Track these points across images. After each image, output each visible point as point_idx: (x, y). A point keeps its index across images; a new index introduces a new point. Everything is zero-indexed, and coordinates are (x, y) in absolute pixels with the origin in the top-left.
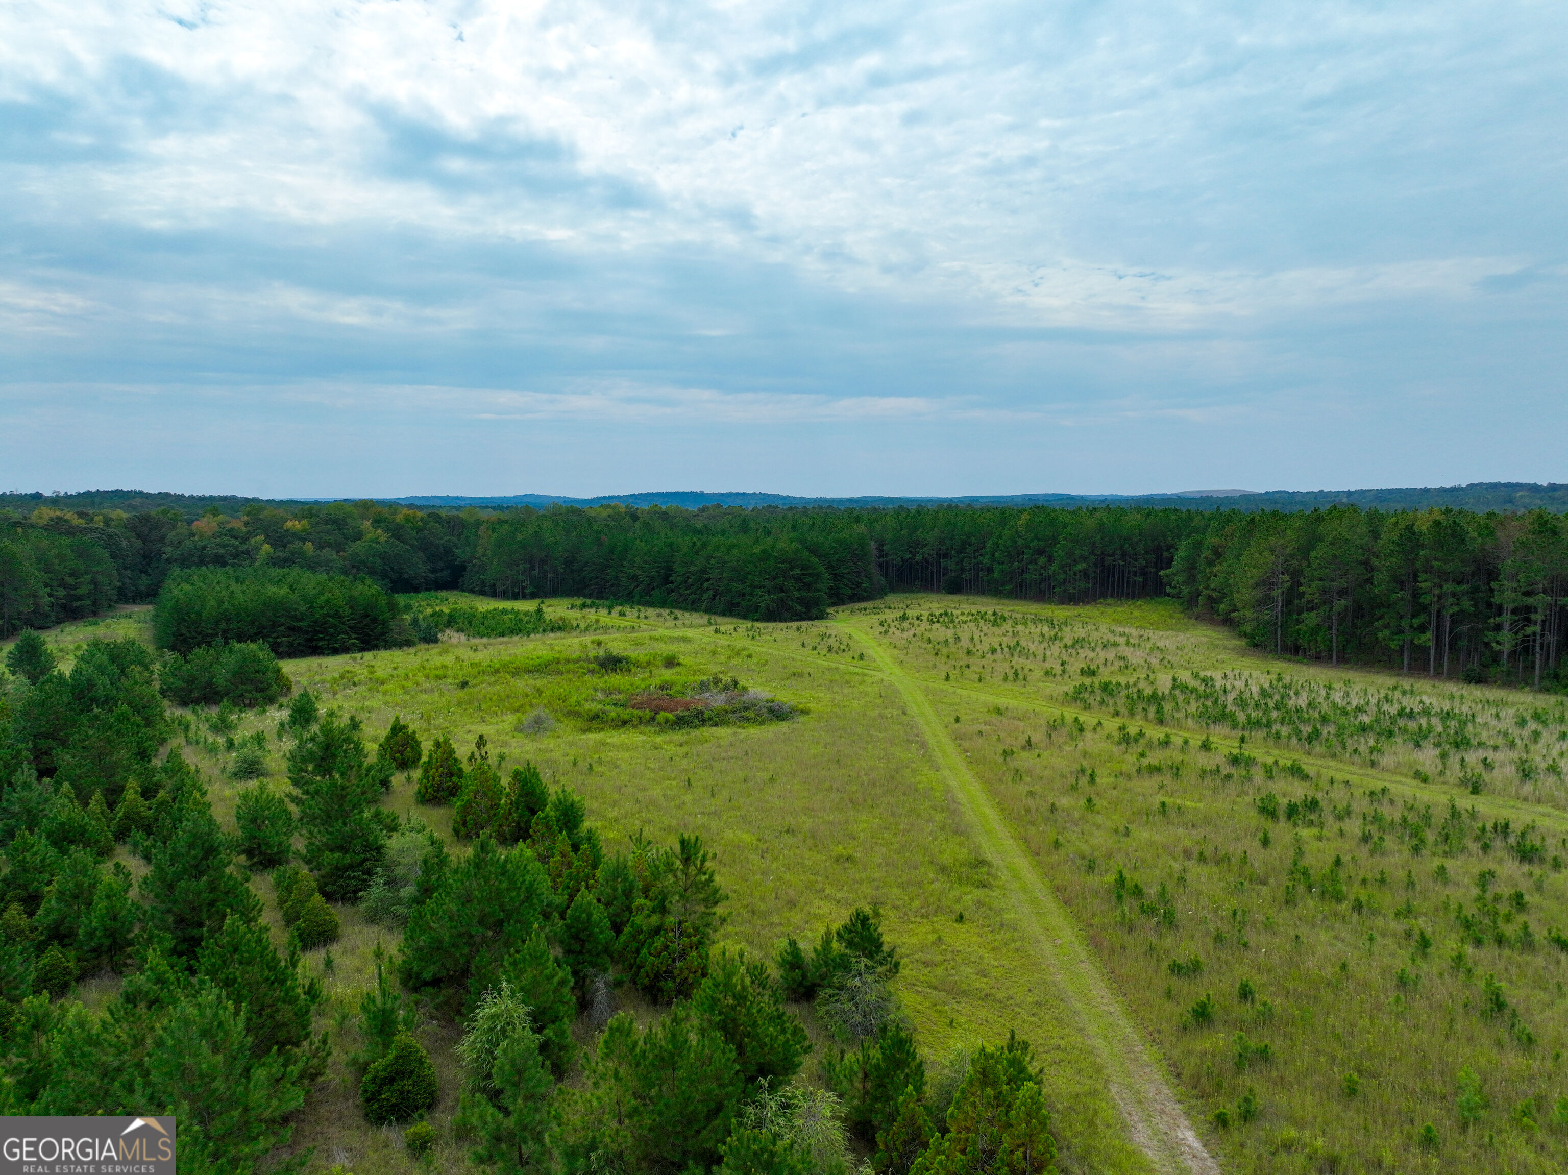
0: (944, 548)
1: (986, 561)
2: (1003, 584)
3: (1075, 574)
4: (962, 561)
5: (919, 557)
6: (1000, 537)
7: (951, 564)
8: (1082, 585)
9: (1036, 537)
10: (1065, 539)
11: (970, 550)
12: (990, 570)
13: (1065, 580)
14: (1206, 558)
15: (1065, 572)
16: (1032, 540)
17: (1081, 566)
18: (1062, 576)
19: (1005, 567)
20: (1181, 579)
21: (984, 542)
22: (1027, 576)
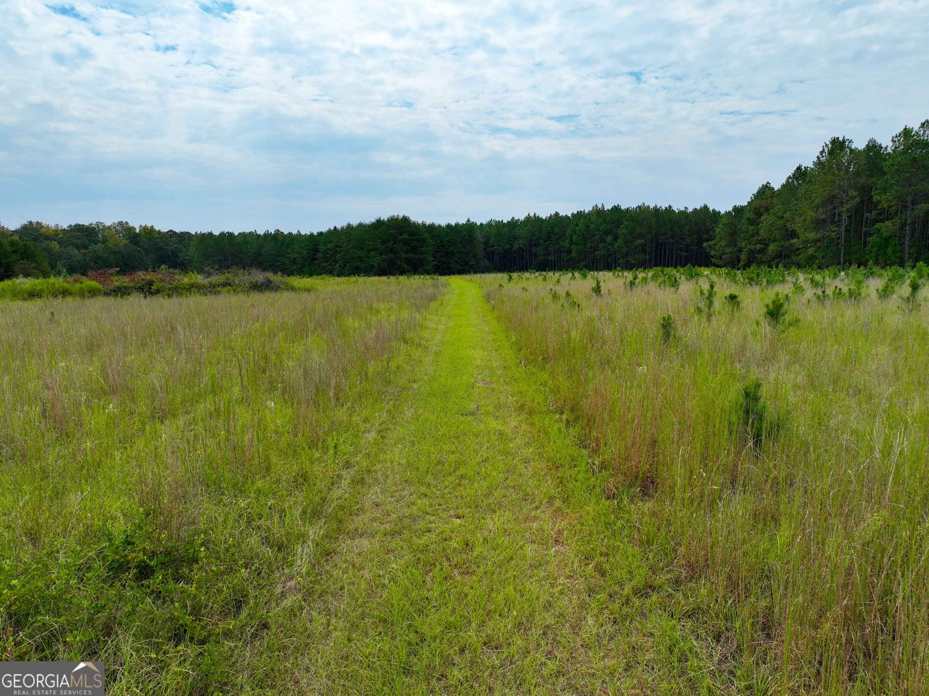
0: (534, 238)
1: (566, 244)
2: (581, 261)
3: (635, 248)
4: (548, 246)
5: (516, 246)
6: (577, 225)
7: (540, 250)
8: (642, 257)
9: (605, 221)
10: (627, 220)
11: (554, 238)
12: (569, 252)
13: (627, 253)
14: (748, 219)
15: (627, 246)
16: (602, 224)
17: (640, 242)
18: (625, 250)
19: (580, 247)
20: (723, 244)
21: (565, 231)
22: (597, 253)
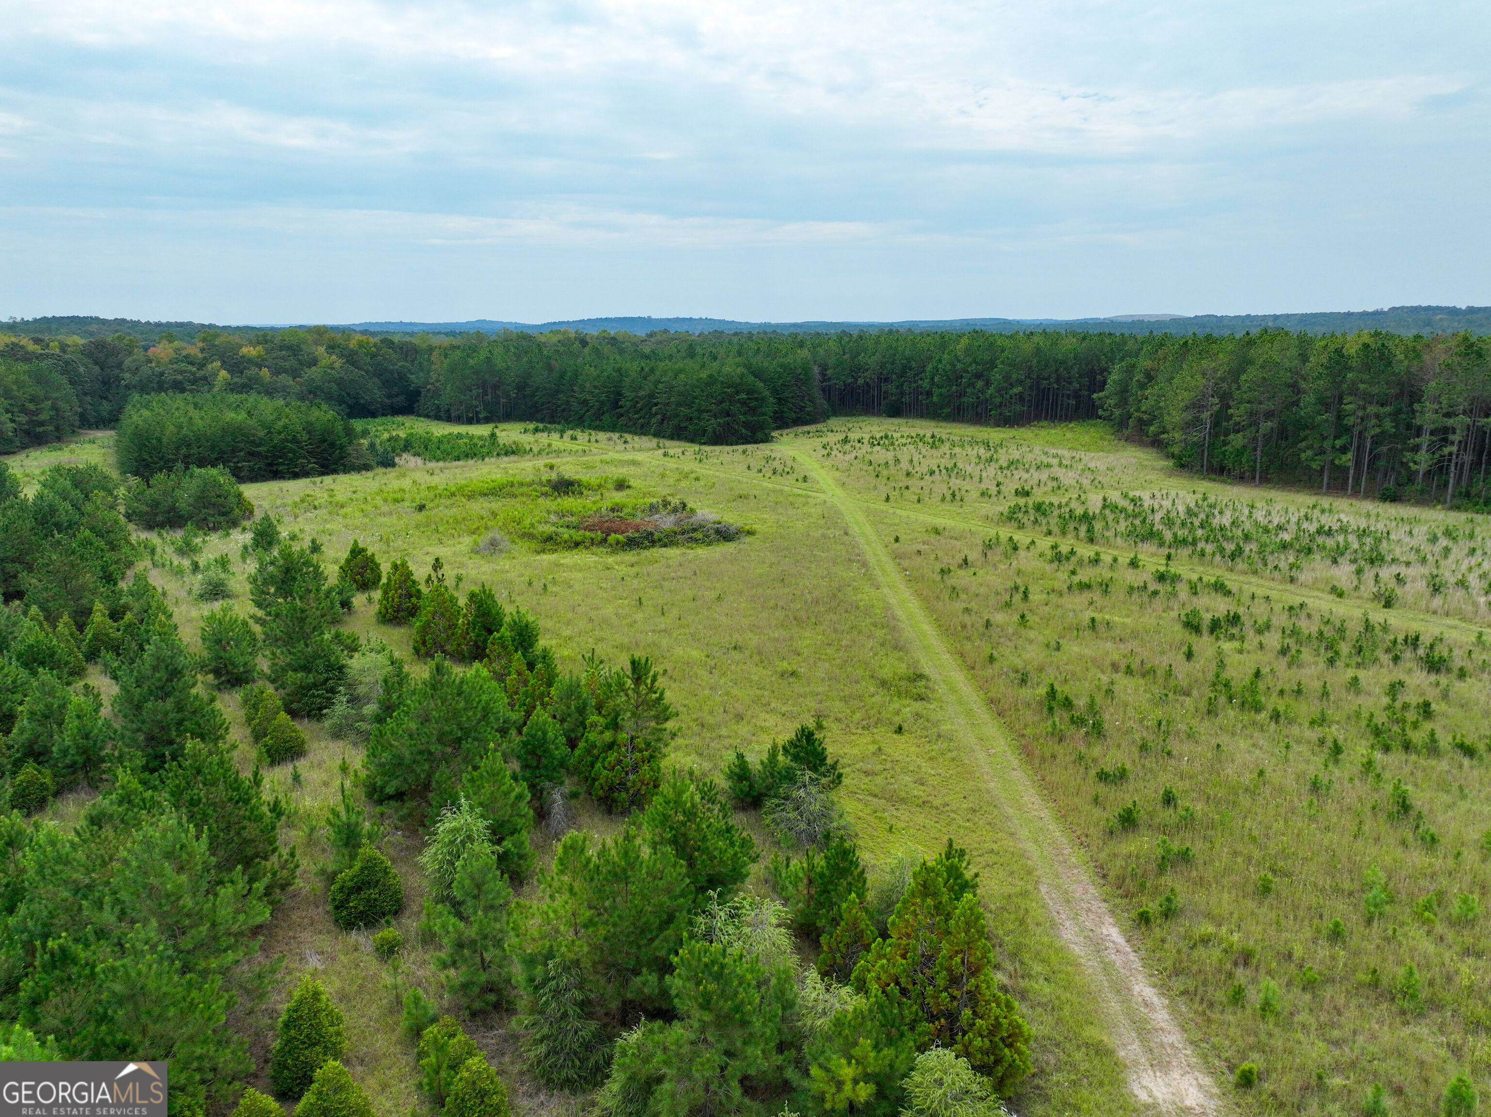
0: (885, 372)
1: (926, 384)
2: (942, 408)
3: (1011, 397)
4: (902, 385)
5: (861, 381)
6: (940, 361)
7: (891, 388)
8: (1018, 408)
9: (975, 361)
10: (1003, 363)
11: (910, 374)
12: (929, 394)
13: (1001, 403)
14: (1138, 381)
15: (1002, 396)
16: (970, 364)
17: (1017, 390)
18: (998, 400)
19: (943, 390)
20: (1112, 402)
21: (924, 366)
22: (965, 399)
